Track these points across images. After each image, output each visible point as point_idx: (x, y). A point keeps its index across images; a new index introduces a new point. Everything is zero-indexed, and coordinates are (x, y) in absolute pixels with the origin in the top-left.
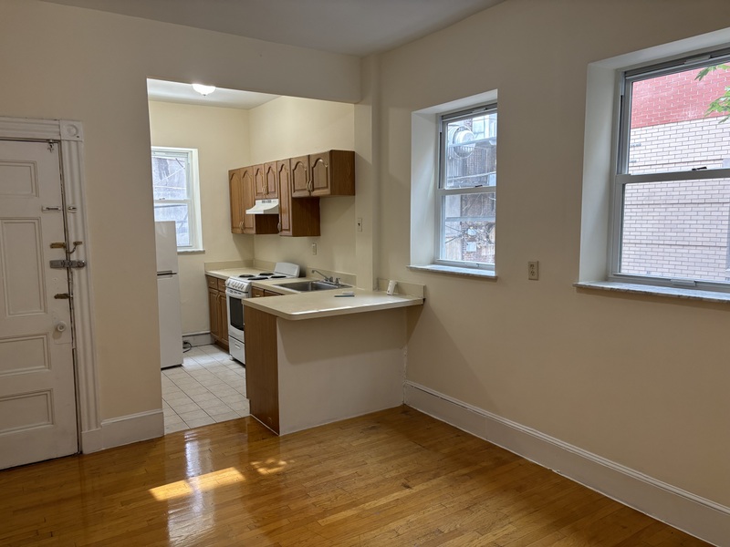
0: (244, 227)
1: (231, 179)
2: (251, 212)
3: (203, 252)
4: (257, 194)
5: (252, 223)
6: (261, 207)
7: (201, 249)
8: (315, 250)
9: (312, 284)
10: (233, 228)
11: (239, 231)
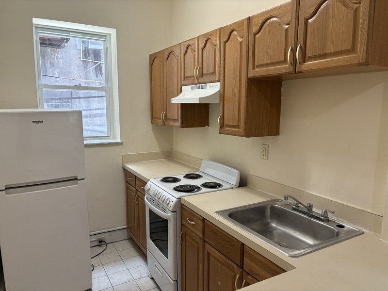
0: (166, 118)
1: (152, 63)
2: (177, 100)
3: (121, 144)
4: (186, 78)
5: (177, 114)
6: (190, 95)
7: (119, 140)
8: (266, 153)
9: (272, 208)
10: (152, 118)
11: (160, 122)
